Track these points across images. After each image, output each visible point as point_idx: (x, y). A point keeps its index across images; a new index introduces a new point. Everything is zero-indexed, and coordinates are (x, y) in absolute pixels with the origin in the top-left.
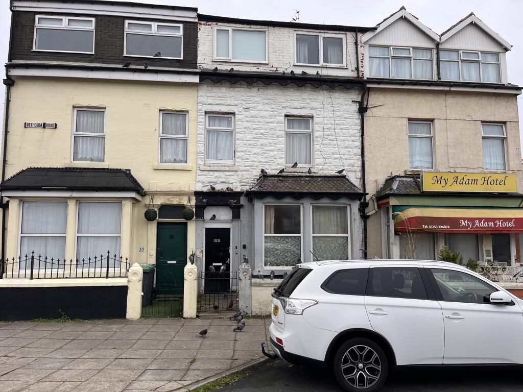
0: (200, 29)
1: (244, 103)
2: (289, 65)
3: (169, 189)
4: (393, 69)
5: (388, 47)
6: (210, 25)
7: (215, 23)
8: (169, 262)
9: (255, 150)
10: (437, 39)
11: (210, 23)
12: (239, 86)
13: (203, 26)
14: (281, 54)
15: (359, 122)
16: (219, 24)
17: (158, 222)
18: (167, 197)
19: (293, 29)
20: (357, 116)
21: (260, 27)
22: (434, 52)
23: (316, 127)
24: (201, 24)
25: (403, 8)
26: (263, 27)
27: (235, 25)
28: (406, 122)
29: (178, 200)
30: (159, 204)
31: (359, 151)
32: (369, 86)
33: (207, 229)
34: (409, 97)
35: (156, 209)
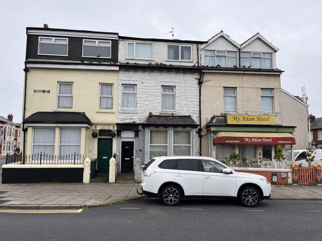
0: (119, 43)
1: (141, 79)
2: (164, 60)
3: (104, 122)
4: (217, 62)
5: (214, 51)
6: (125, 41)
7: (127, 40)
8: (104, 158)
9: (146, 103)
10: (239, 47)
11: (124, 40)
12: (139, 71)
13: (121, 42)
14: (160, 55)
15: (198, 89)
16: (129, 40)
17: (98, 138)
18: (103, 126)
19: (166, 43)
20: (197, 86)
21: (149, 41)
22: (238, 53)
23: (177, 92)
24: (120, 41)
25: (222, 31)
26: (151, 42)
27: (137, 41)
28: (222, 89)
29: (108, 127)
30: (99, 129)
31: (198, 103)
32: (203, 71)
33: (122, 142)
34: (224, 76)
35: (97, 132)
